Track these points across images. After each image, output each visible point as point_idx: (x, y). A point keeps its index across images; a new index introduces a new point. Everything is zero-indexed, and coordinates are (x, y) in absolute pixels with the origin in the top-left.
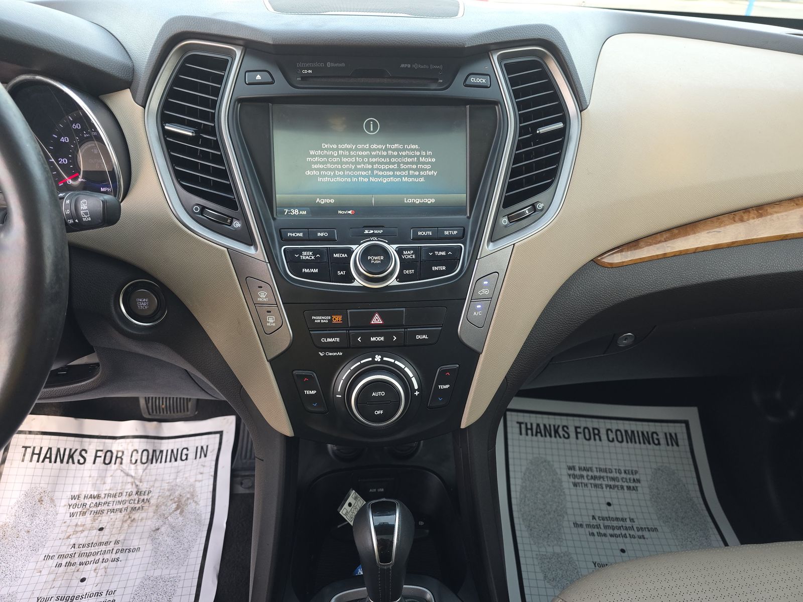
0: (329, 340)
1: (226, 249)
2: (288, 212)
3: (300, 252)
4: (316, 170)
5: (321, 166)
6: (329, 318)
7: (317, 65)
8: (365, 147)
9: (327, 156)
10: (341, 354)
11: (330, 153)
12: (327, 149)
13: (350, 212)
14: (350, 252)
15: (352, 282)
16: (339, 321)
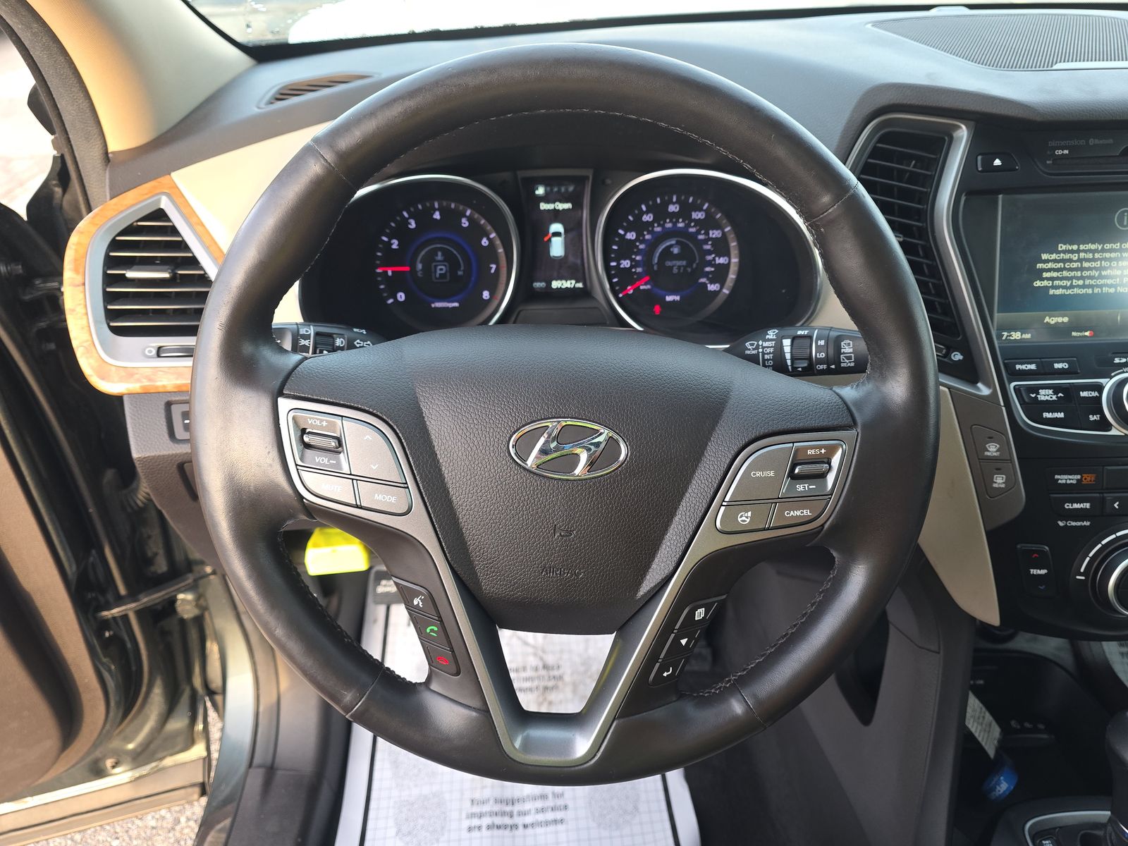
0: (1076, 506)
1: (946, 390)
2: (1007, 336)
3: (1036, 389)
4: (1048, 279)
5: (1055, 274)
6: (1079, 477)
7: (1075, 142)
8: (1114, 246)
9: (1063, 261)
10: (1088, 523)
11: (1067, 256)
12: (1064, 252)
13: (1087, 334)
14: (1100, 388)
15: (1109, 430)
16: (1091, 481)
